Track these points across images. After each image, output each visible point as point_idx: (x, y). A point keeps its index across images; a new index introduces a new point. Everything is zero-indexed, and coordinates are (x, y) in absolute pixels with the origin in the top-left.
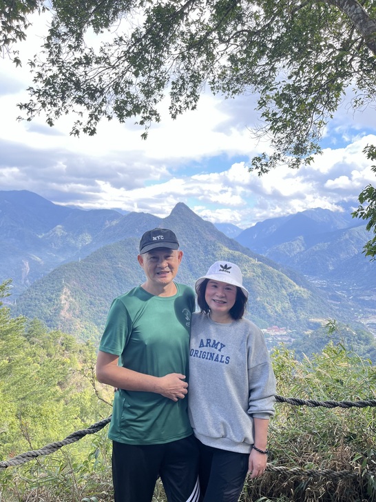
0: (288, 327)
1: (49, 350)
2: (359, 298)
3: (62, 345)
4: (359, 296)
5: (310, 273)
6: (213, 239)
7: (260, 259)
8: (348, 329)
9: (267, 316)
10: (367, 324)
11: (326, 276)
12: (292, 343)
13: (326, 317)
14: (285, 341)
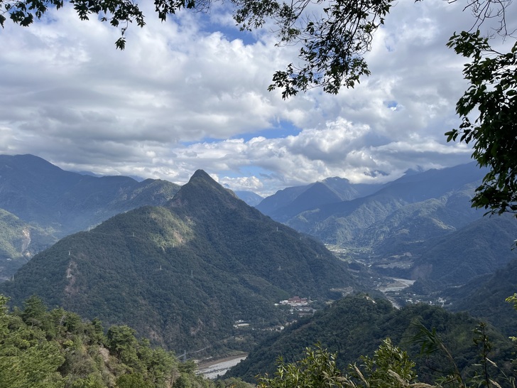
0: (310, 297)
1: (49, 331)
2: (377, 266)
3: (65, 325)
4: (378, 264)
5: (330, 242)
6: (233, 207)
7: (281, 227)
8: (367, 298)
9: (288, 287)
10: (386, 292)
11: (345, 244)
12: (313, 314)
13: (347, 286)
14: (307, 312)
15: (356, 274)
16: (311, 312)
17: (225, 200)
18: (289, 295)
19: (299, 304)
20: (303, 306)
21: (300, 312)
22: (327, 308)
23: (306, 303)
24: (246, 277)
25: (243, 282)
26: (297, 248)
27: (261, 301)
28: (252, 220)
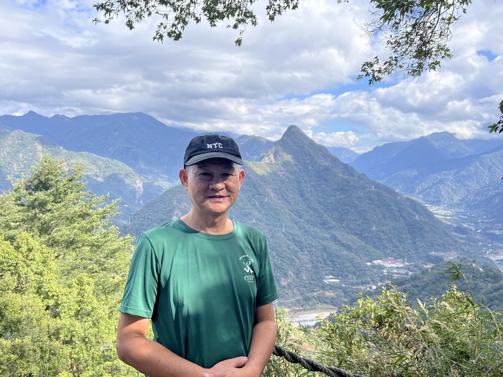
0: (406, 259)
2: (488, 231)
4: (489, 229)
5: (432, 203)
6: (326, 164)
7: (377, 186)
8: (474, 265)
9: (382, 246)
10: (497, 260)
11: (451, 206)
12: (409, 277)
13: (450, 250)
14: (402, 274)
15: (462, 238)
16: (407, 274)
17: (318, 156)
18: (383, 256)
19: (393, 265)
20: (398, 268)
21: (394, 273)
22: (425, 272)
23: (402, 265)
24: (338, 234)
25: (335, 239)
26: (394, 208)
27: (353, 259)
28: (345, 177)
